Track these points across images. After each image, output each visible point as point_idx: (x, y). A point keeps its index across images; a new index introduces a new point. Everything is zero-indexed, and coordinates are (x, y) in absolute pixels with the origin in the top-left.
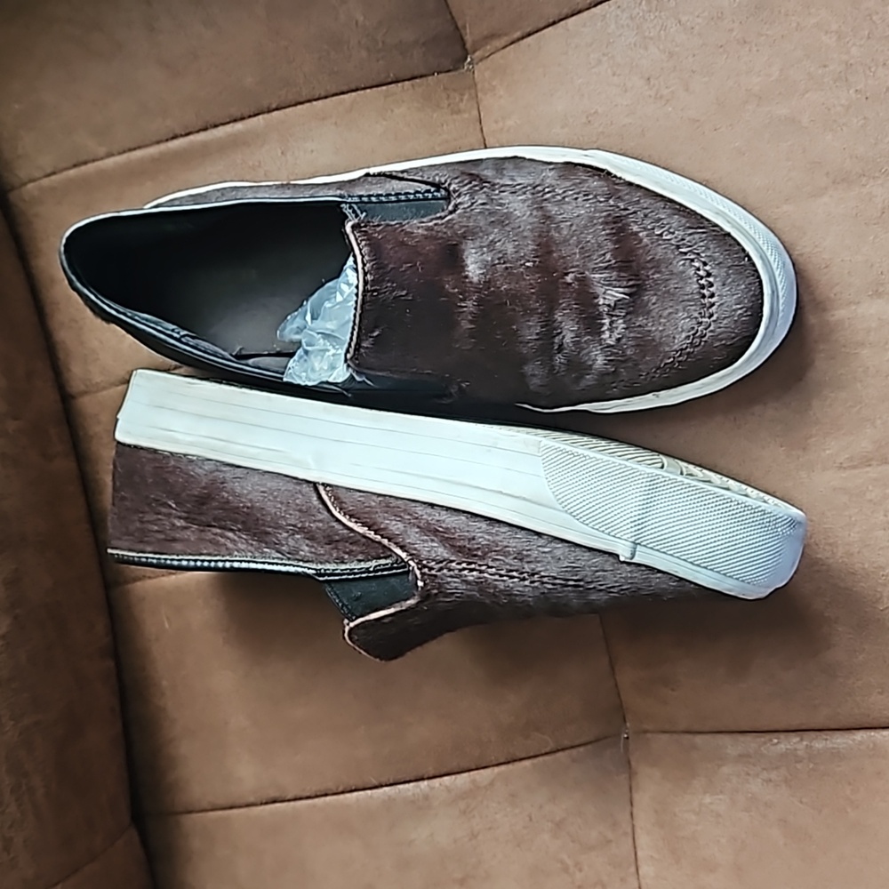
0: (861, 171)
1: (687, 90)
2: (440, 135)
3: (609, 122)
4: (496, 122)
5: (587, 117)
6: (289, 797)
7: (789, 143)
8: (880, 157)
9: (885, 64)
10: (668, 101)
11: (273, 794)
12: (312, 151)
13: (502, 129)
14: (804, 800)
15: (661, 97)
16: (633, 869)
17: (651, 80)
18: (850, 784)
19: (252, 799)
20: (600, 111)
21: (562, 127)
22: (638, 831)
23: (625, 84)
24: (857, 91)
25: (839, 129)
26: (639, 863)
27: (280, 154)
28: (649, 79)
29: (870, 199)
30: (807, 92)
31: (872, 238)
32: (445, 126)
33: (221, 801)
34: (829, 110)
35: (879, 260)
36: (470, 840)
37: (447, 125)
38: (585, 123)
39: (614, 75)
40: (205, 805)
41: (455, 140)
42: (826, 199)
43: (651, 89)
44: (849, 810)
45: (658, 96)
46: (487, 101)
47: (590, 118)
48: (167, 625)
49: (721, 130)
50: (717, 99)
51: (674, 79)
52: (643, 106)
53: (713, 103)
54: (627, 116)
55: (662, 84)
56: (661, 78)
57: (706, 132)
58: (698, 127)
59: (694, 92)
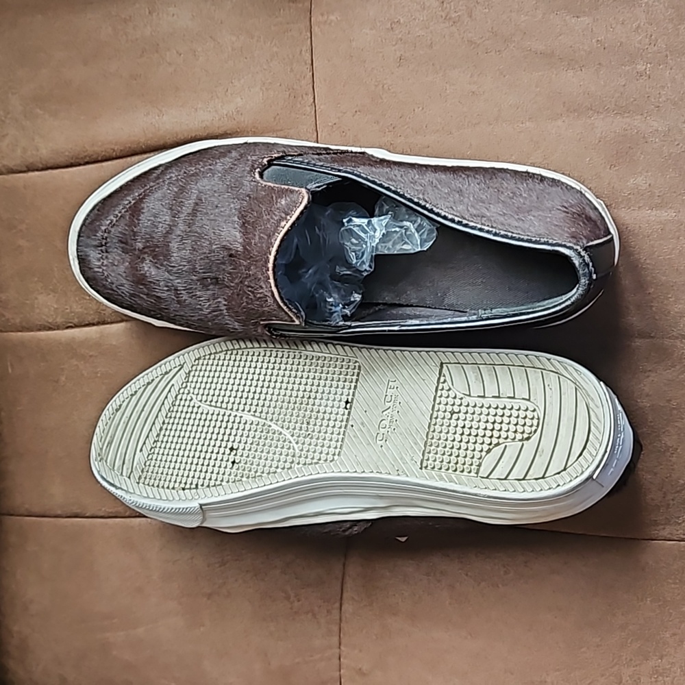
0: (589, 106)
1: (471, 17)
2: (277, 17)
3: (407, 32)
4: (322, 15)
5: (391, 24)
6: (87, 515)
7: (540, 73)
8: (606, 97)
9: (623, 23)
11: (76, 510)
12: (173, 15)
13: (326, 22)
14: (469, 574)
16: (337, 605)
17: (445, 3)
18: (504, 567)
19: (59, 512)
20: (402, 21)
21: (371, 29)
22: (347, 578)
23: (424, 3)
24: (598, 40)
25: (579, 69)
26: (343, 602)
27: (147, 13)
28: (443, 2)
29: (592, 129)
30: (560, 35)
31: (588, 159)
32: (282, 11)
33: (36, 510)
34: (575, 52)
35: (590, 178)
36: (220, 566)
37: (284, 10)
38: (388, 29)
40: (22, 511)
41: (288, 23)
42: (559, 122)
43: (443, 11)
44: (500, 586)
45: (448, 17)
47: (393, 25)
48: (10, 371)
49: (491, 54)
50: (492, 28)
51: (462, 6)
52: (435, 23)
53: (489, 31)
54: (421, 29)
55: (452, 8)
56: (452, 3)
57: (479, 53)
58: (474, 48)
59: (475, 19)
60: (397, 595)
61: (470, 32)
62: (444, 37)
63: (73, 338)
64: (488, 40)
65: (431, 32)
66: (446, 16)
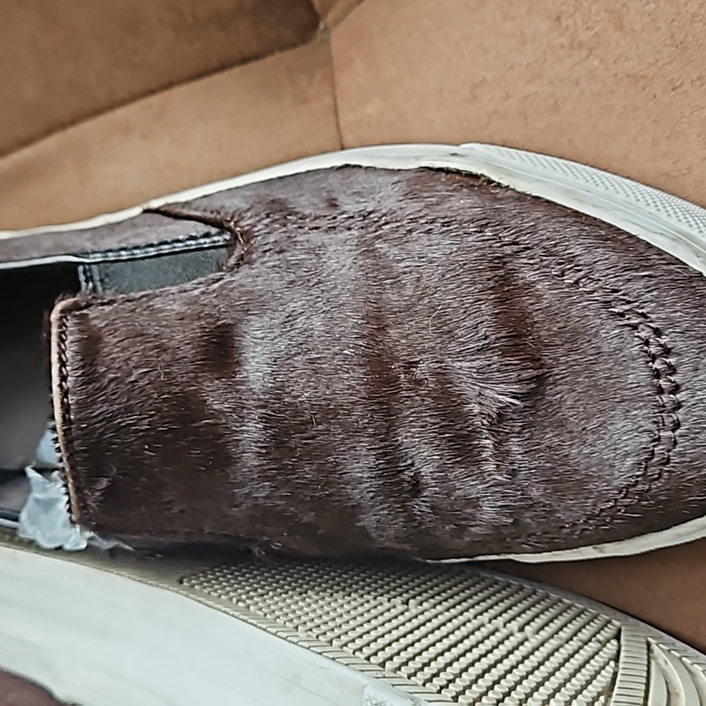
10: (591, 50)
15: (580, 45)
39: (505, 18)
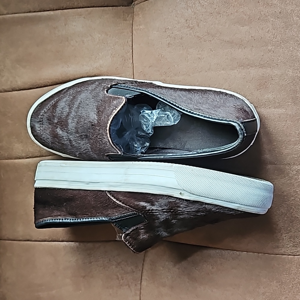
0: (248, 64)
1: (198, 26)
2: (118, 27)
3: (172, 33)
4: (137, 26)
5: (165, 30)
6: (33, 240)
7: (227, 50)
8: (255, 60)
9: (262, 29)
10: (191, 29)
11: (28, 238)
12: (75, 26)
13: (138, 29)
14: (197, 268)
15: (190, 27)
16: (140, 282)
17: (188, 21)
18: (212, 266)
19: (21, 239)
20: (170, 28)
21: (157, 32)
22: (144, 270)
23: (179, 21)
24: (252, 36)
25: (244, 48)
26: (142, 281)
27: (64, 25)
28: (187, 20)
29: (249, 74)
30: (236, 34)
31: (248, 87)
32: (120, 24)
33: (11, 238)
34: (242, 41)
35: (249, 95)
36: (89, 264)
37: (121, 24)
38: (164, 31)
39: (176, 17)
40: (6, 238)
41: (123, 29)
42: (236, 71)
43: (187, 24)
44: (210, 274)
45: (189, 27)
46: (136, 18)
47: (166, 30)
48: (2, 176)
49: (207, 42)
50: (207, 31)
51: (195, 22)
52: (183, 29)
53: (206, 32)
54: (178, 31)
55: (191, 23)
56: (191, 21)
57: (202, 42)
58: (199, 39)
59: (200, 27)
60: (165, 278)
61: (198, 33)
62: (187, 35)
63: (29, 163)
64: (205, 36)
65: (182, 33)
66: (188, 26)
